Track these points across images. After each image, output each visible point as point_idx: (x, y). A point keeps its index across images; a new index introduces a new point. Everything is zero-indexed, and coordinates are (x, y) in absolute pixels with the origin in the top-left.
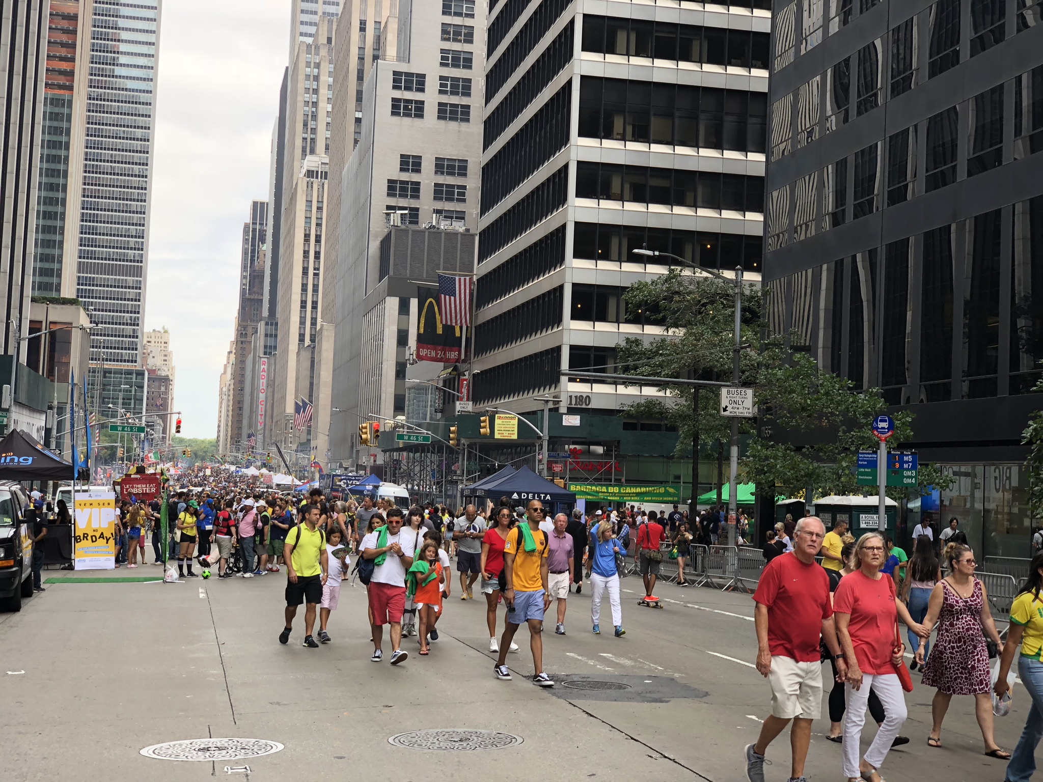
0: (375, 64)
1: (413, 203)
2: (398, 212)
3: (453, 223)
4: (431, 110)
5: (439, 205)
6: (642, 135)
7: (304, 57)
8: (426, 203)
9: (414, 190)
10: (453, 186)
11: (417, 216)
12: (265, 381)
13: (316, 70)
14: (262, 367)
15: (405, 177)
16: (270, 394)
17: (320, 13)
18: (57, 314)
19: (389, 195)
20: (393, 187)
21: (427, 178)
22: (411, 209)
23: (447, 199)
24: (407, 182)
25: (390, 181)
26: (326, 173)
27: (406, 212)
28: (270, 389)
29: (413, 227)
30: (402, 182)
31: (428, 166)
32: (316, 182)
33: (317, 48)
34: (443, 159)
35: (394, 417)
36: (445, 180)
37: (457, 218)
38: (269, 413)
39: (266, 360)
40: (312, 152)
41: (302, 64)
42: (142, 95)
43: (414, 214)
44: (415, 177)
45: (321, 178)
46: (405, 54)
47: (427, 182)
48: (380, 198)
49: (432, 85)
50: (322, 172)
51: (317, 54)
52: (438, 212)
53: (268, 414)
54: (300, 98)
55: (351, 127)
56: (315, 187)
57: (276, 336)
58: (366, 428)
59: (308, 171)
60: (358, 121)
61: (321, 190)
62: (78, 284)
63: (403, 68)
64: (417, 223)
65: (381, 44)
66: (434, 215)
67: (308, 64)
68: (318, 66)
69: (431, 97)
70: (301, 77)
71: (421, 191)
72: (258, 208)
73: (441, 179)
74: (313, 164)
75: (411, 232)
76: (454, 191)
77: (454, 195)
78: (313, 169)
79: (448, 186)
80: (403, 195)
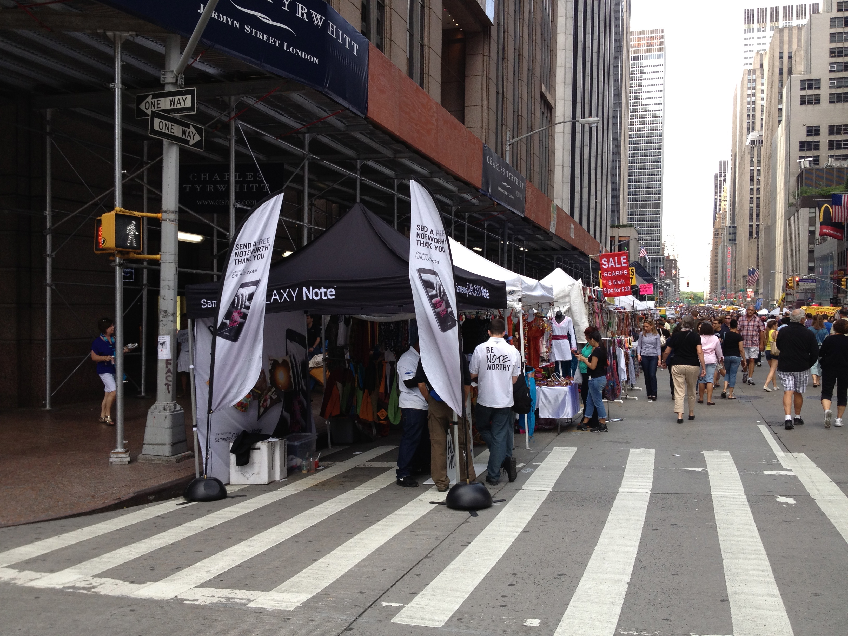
0: (789, 78)
1: (816, 153)
2: (806, 159)
3: (841, 162)
4: (825, 99)
5: (832, 153)
7: (747, 77)
8: (824, 152)
9: (816, 146)
10: (840, 141)
11: (818, 160)
12: (730, 259)
13: (754, 84)
14: (728, 251)
15: (810, 139)
16: (733, 265)
17: (755, 51)
18: (624, 232)
19: (801, 150)
20: (803, 146)
21: (824, 138)
22: (814, 157)
23: (837, 149)
24: (811, 142)
25: (801, 142)
26: (762, 141)
27: (812, 159)
28: (733, 263)
29: (816, 167)
30: (808, 142)
31: (824, 131)
32: (756, 147)
33: (754, 71)
34: (834, 126)
35: (809, 274)
36: (835, 137)
37: (843, 159)
39: (730, 247)
40: (753, 130)
41: (745, 81)
43: (816, 161)
44: (816, 138)
45: (759, 144)
46: (808, 69)
47: (824, 140)
48: (795, 153)
49: (825, 84)
50: (759, 141)
51: (754, 74)
52: (832, 156)
53: (732, 276)
54: (745, 101)
55: (775, 113)
56: (756, 149)
57: (735, 233)
59: (751, 141)
60: (780, 109)
61: (759, 150)
63: (807, 77)
64: (818, 164)
65: (793, 64)
66: (830, 159)
67: (749, 88)
68: (755, 81)
69: (825, 91)
71: (821, 146)
72: (722, 164)
73: (833, 138)
74: (754, 137)
75: (814, 171)
76: (841, 144)
77: (841, 146)
78: (754, 139)
79: (837, 141)
80: (810, 149)
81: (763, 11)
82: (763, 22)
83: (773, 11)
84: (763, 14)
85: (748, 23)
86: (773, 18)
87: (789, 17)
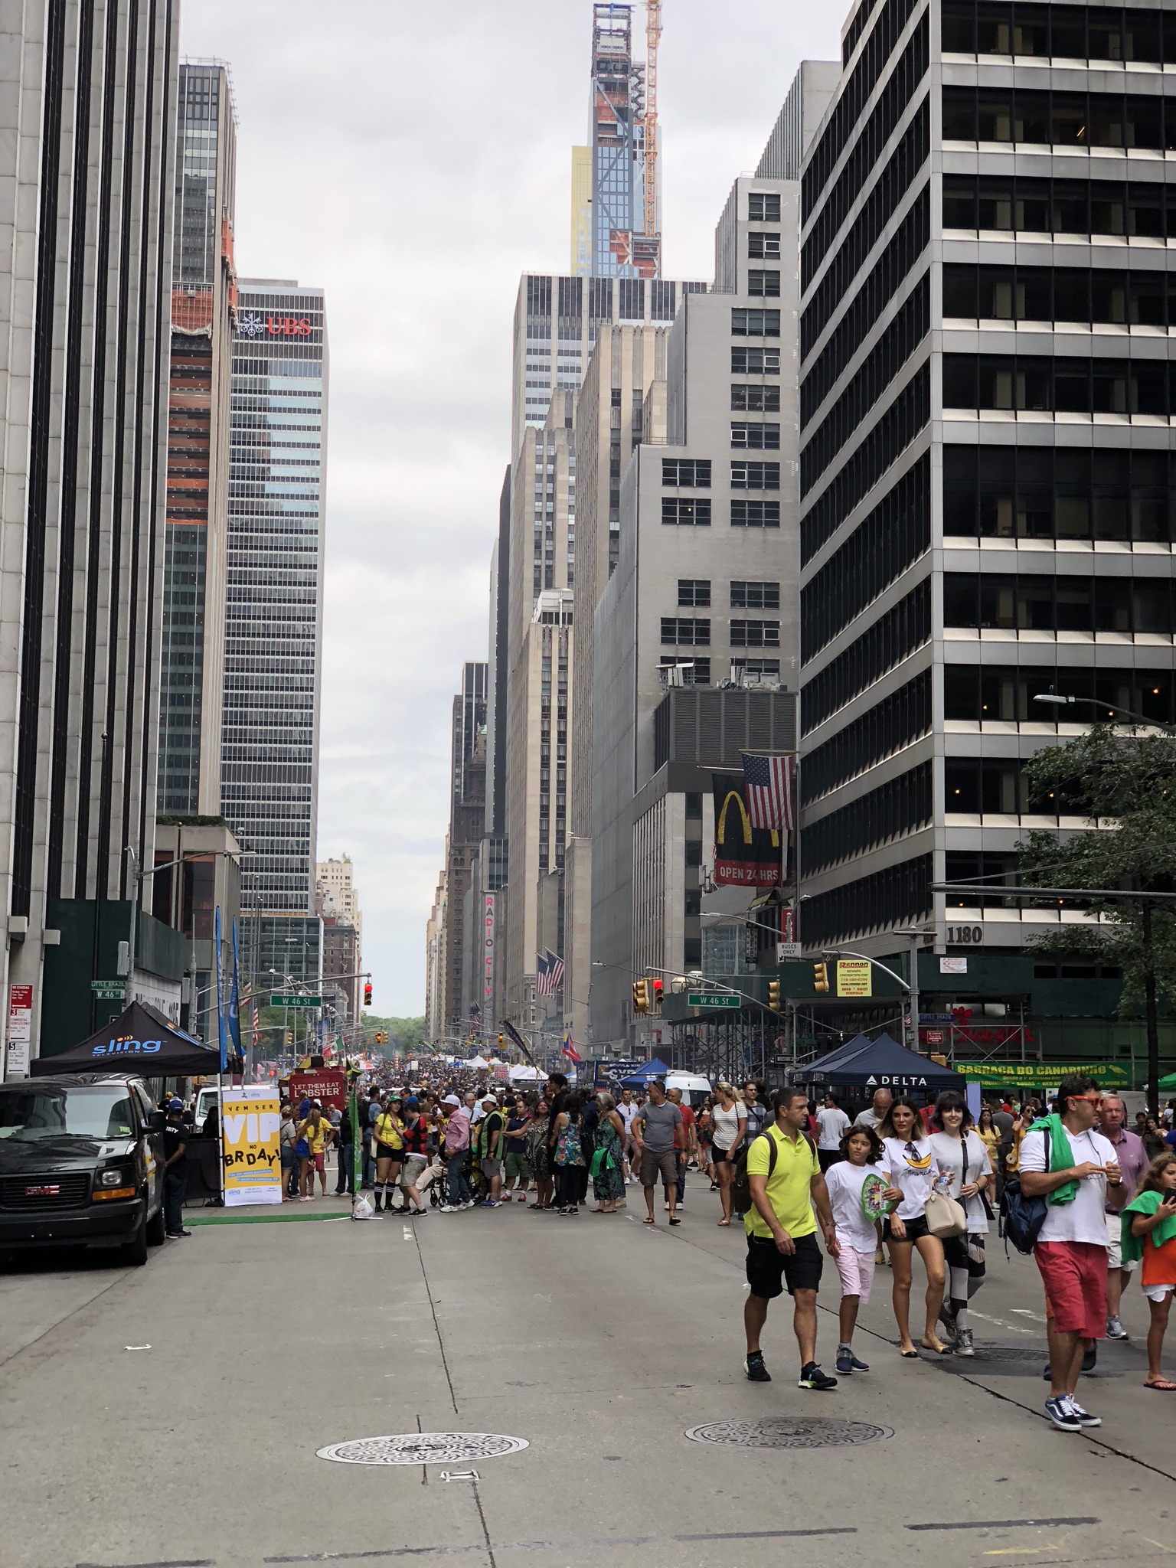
0: (636, 451)
1: (701, 652)
2: (678, 665)
3: (762, 678)
4: (721, 512)
5: (740, 653)
6: (1042, 527)
7: (534, 449)
8: (720, 650)
9: (703, 632)
10: (759, 623)
11: (707, 670)
12: (492, 928)
13: (550, 467)
14: (488, 907)
15: (686, 613)
16: (500, 948)
17: (554, 385)
18: (194, 840)
19: (664, 641)
20: (670, 631)
21: (720, 613)
22: (698, 661)
23: (752, 643)
24: (690, 621)
25: (664, 621)
26: (570, 615)
27: (691, 665)
28: (500, 940)
29: (702, 687)
30: (683, 621)
31: (720, 594)
32: (556, 629)
33: (552, 435)
34: (743, 584)
35: (686, 972)
36: (747, 614)
37: (767, 670)
38: (500, 975)
39: (492, 896)
40: (549, 585)
41: (530, 460)
42: (304, 519)
43: (702, 668)
44: (701, 613)
45: (564, 623)
46: (678, 433)
47: (719, 618)
48: (651, 646)
49: (722, 475)
50: (564, 614)
51: (551, 443)
52: (738, 662)
53: (498, 976)
54: (528, 509)
55: (604, 545)
56: (555, 636)
57: (506, 860)
58: (642, 987)
59: (544, 614)
60: (614, 535)
61: (564, 640)
62: (223, 797)
63: (678, 453)
64: (707, 681)
65: (644, 422)
66: (733, 668)
67: (539, 459)
68: (553, 460)
69: (720, 493)
70: (530, 478)
71: (712, 633)
72: (474, 673)
73: (741, 614)
74: (551, 603)
75: (698, 694)
76: (761, 631)
77: (761, 636)
78: (551, 610)
79: (751, 623)
80: (685, 641)
81: (574, 287)
82: (573, 315)
83: (598, 290)
84: (574, 294)
85: (536, 313)
86: (598, 307)
87: (635, 307)
